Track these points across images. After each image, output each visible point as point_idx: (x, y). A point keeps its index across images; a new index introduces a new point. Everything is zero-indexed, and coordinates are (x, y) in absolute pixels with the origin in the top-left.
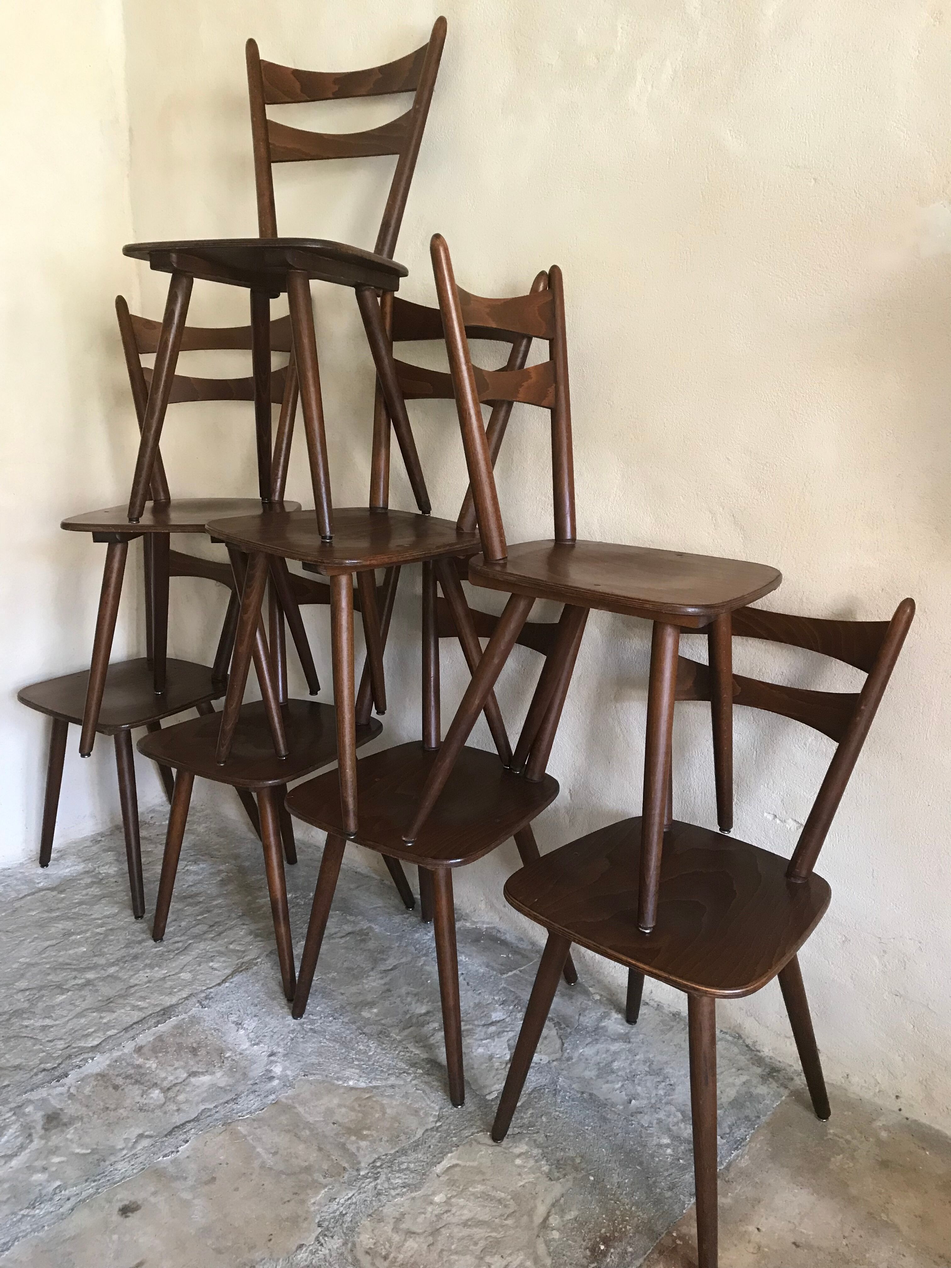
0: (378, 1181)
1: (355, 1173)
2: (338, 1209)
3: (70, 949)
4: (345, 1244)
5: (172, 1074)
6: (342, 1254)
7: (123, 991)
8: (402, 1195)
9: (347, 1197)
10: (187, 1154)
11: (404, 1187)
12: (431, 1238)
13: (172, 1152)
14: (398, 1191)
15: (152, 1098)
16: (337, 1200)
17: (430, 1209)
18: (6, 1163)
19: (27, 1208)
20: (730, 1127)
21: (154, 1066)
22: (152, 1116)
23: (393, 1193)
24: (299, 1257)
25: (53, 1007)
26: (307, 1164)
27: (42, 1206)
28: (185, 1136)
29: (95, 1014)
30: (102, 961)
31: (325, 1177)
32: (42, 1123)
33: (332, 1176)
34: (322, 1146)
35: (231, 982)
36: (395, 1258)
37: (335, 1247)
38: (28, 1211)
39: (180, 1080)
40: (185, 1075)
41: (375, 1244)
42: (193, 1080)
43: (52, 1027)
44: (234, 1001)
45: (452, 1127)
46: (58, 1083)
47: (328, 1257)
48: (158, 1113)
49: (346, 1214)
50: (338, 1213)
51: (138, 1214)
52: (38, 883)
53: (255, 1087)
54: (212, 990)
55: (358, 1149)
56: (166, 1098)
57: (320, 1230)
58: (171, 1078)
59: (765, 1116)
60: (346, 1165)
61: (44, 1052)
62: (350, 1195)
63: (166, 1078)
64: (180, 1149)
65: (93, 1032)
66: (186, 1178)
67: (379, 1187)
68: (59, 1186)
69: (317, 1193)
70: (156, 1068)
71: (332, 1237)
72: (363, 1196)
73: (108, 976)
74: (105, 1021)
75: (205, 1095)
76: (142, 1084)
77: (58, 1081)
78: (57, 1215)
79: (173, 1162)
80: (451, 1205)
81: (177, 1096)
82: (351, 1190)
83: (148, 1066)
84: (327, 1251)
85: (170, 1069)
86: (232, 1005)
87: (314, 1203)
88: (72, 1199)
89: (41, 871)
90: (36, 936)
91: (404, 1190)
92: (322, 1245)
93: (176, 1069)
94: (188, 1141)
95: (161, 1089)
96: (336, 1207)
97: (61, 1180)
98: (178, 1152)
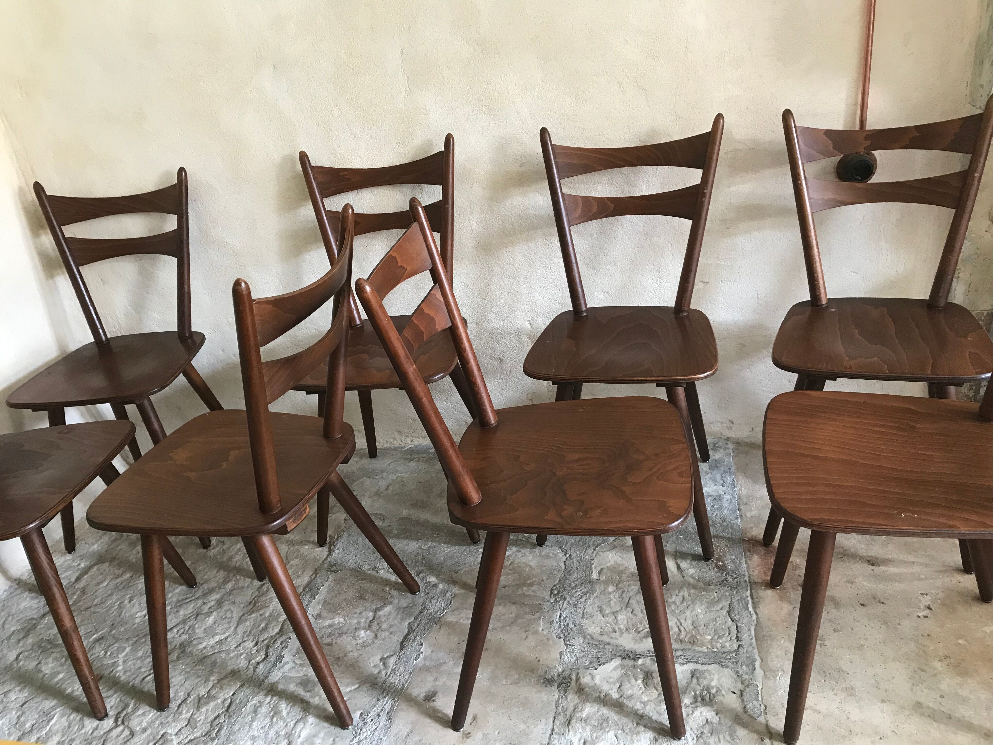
0: (567, 600)
1: (549, 603)
2: (560, 625)
3: (174, 590)
4: (585, 637)
5: (361, 618)
6: (589, 643)
7: (257, 593)
8: (589, 598)
9: (558, 617)
10: (429, 650)
11: (586, 594)
12: (628, 609)
13: (419, 654)
14: (584, 598)
15: (363, 637)
16: (554, 621)
17: (612, 597)
18: (304, 724)
19: (356, 737)
20: (721, 479)
21: (342, 620)
22: (376, 646)
23: (583, 600)
24: (566, 658)
25: (211, 627)
26: (514, 614)
27: (364, 730)
28: (416, 643)
29: (253, 615)
30: (213, 584)
31: (533, 615)
32: (301, 689)
33: (537, 612)
34: (513, 601)
35: (338, 549)
36: (620, 628)
37: (581, 642)
38: (357, 738)
39: (371, 618)
40: (371, 614)
41: (601, 628)
42: (380, 613)
43: (226, 639)
44: (354, 558)
45: (578, 553)
46: (282, 664)
47: (583, 650)
48: (378, 642)
49: (568, 624)
50: (562, 627)
51: (440, 695)
52: (78, 565)
53: (430, 595)
54: (329, 560)
55: (534, 591)
56: (374, 632)
57: (562, 640)
58: (363, 620)
59: (732, 466)
60: (539, 602)
61: (242, 654)
62: (559, 615)
63: (359, 623)
64: (421, 651)
65: (267, 625)
66: (445, 662)
67: (571, 602)
68: (362, 714)
69: (539, 624)
70: (345, 620)
71: (574, 639)
72: (567, 611)
73: (231, 591)
74: (267, 615)
75: (399, 616)
76: (346, 633)
77: (281, 662)
78: (381, 728)
79: (425, 659)
80: (621, 588)
81: (380, 627)
82: (557, 612)
83: (336, 622)
84: (579, 647)
85: (356, 615)
86: (355, 561)
87: (543, 630)
88: (381, 714)
89: (69, 557)
90: (129, 596)
91: (588, 595)
92: (572, 645)
93: (361, 613)
94: (422, 644)
95: (363, 629)
96: (557, 625)
97: (359, 709)
98: (422, 653)
